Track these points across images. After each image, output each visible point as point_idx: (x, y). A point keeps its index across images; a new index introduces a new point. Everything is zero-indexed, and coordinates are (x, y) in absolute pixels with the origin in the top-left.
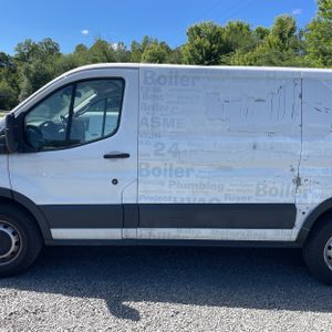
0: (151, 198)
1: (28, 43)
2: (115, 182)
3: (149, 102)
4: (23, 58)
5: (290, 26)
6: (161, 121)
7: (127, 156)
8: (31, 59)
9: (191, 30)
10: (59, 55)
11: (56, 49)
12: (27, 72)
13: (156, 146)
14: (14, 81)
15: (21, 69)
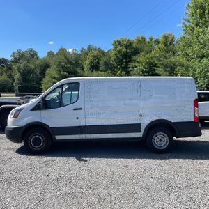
1: (19, 52)
2: (77, 118)
4: (16, 61)
5: (170, 39)
7: (81, 109)
8: (21, 61)
9: (115, 42)
10: (38, 58)
11: (36, 54)
12: (19, 69)
13: (91, 105)
14: (10, 75)
15: (15, 67)
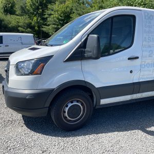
0: (145, 79)
3: (147, 29)
6: (151, 39)
13: (150, 52)
